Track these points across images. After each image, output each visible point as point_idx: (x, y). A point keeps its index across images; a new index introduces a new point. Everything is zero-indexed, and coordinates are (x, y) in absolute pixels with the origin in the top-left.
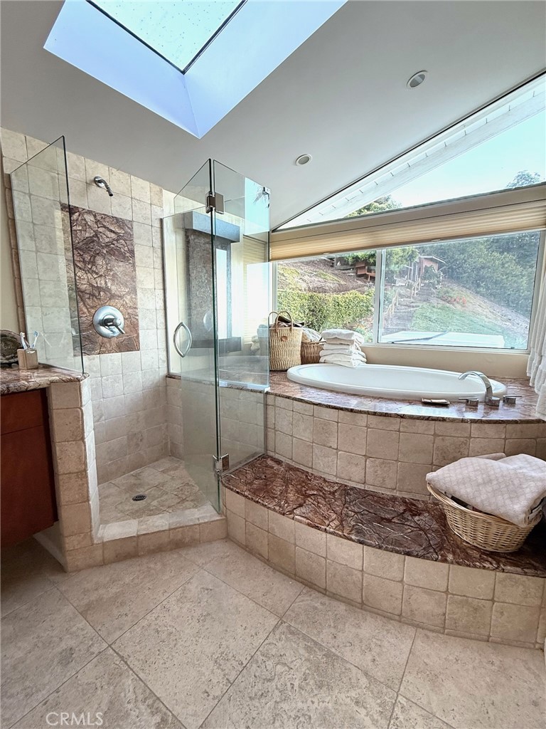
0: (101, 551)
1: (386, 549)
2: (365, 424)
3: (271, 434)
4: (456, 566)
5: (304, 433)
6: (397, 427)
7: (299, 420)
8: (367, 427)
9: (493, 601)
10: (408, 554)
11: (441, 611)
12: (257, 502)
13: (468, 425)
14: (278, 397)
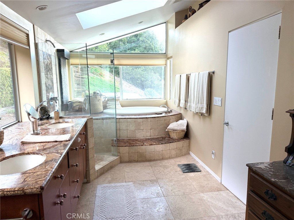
0: (97, 173)
1: (167, 143)
2: (150, 121)
3: (118, 132)
4: (178, 142)
5: (132, 127)
6: (157, 120)
7: (129, 124)
8: (151, 121)
9: (183, 147)
10: (170, 143)
11: (176, 153)
12: (133, 146)
13: (170, 117)
14: (121, 119)
